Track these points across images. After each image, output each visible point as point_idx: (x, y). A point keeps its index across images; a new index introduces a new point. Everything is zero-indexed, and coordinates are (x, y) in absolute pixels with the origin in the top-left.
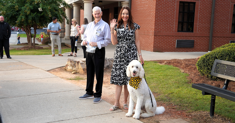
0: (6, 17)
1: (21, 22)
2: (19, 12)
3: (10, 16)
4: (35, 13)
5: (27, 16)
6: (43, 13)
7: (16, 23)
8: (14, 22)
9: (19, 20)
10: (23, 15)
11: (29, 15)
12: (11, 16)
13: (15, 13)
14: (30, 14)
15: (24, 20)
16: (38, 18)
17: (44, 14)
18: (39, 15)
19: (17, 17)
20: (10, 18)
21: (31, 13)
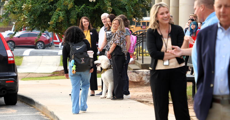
0: (31, 16)
1: (57, 23)
2: (54, 5)
3: (39, 12)
4: (83, 6)
5: (68, 12)
6: (98, 4)
7: (49, 25)
8: (45, 22)
9: (55, 19)
10: (60, 11)
11: (71, 10)
12: (41, 12)
13: (48, 7)
14: (73, 8)
15: (63, 19)
16: (89, 13)
17: (99, 7)
18: (91, 8)
19: (50, 13)
20: (39, 16)
21: (74, 5)
